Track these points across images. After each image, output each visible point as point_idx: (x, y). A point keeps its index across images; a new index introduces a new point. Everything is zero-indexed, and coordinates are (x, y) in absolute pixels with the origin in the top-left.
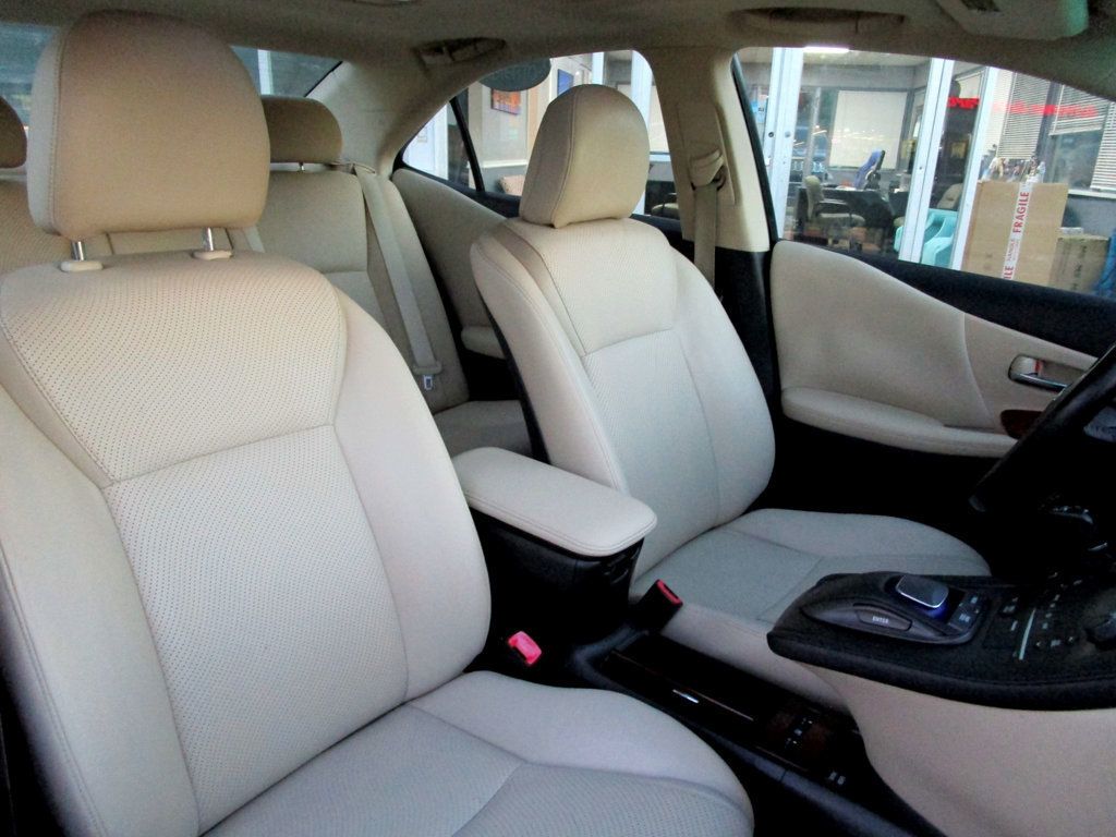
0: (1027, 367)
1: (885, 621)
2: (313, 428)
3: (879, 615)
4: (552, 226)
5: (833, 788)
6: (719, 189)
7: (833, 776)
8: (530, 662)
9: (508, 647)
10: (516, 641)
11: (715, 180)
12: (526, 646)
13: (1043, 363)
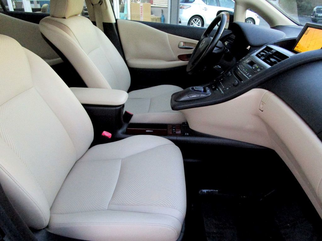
0: (182, 44)
1: (195, 96)
2: (30, 88)
3: (193, 95)
4: (65, 18)
5: (187, 136)
6: (101, 4)
7: (186, 134)
8: (110, 137)
9: (103, 136)
10: (104, 134)
11: (100, 2)
12: (107, 134)
13: (185, 43)
